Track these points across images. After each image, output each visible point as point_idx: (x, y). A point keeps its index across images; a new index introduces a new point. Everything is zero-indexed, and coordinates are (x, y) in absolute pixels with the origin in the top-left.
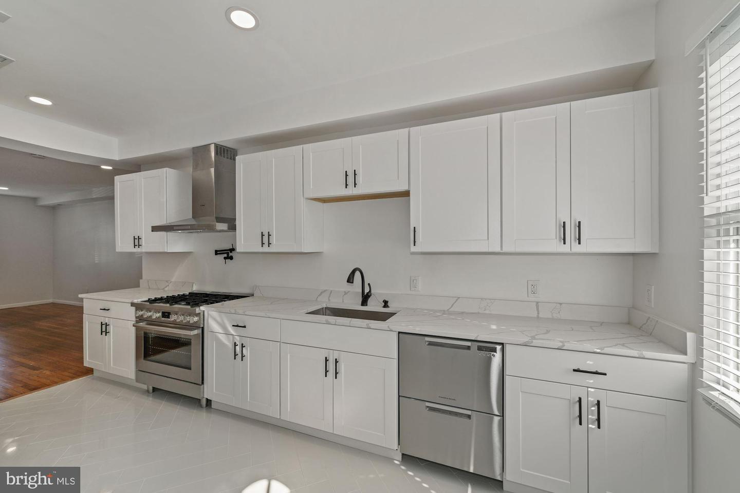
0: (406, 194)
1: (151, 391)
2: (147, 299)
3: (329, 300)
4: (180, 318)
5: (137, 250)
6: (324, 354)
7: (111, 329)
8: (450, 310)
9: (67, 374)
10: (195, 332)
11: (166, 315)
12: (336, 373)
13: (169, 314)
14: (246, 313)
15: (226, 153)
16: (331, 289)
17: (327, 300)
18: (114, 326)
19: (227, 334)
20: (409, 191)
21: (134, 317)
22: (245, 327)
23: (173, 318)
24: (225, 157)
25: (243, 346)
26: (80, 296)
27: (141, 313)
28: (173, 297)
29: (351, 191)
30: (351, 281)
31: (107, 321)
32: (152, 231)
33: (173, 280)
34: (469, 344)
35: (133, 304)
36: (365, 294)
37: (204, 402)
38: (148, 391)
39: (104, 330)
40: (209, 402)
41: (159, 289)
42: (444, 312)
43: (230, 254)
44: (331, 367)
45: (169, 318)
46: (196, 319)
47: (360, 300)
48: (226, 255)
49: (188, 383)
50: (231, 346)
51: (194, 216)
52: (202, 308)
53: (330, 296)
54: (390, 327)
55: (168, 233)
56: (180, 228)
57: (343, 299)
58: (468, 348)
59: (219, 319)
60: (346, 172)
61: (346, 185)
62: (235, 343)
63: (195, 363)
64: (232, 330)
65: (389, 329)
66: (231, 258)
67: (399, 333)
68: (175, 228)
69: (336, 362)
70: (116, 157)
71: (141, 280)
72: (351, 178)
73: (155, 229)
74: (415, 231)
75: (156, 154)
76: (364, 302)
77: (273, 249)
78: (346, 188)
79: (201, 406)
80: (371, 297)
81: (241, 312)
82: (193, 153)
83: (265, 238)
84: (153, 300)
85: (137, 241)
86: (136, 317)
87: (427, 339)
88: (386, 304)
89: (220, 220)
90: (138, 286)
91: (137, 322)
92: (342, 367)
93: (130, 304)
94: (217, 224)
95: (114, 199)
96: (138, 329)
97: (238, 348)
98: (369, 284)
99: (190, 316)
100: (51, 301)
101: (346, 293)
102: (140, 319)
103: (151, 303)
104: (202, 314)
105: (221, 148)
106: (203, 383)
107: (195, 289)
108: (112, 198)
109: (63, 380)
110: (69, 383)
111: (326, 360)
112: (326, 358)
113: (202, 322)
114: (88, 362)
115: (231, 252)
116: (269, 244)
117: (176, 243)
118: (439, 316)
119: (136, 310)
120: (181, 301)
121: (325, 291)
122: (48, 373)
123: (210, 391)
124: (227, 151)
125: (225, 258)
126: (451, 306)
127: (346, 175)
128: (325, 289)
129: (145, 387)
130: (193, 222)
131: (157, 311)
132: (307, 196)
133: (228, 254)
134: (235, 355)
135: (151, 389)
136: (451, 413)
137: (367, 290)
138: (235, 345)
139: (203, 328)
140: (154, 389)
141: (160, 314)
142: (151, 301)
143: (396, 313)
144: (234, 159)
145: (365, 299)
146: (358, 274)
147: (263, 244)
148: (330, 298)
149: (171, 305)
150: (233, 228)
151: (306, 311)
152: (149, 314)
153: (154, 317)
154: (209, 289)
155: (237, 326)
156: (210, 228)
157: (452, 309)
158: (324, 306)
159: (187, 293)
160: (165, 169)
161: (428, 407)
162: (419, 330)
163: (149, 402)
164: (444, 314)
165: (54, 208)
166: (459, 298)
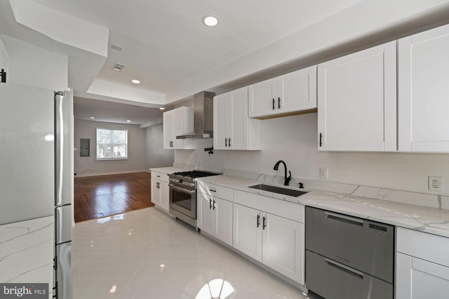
0: (315, 111)
1: (175, 219)
2: (174, 173)
3: (265, 180)
4: (187, 184)
5: (171, 148)
6: (257, 213)
7: (160, 186)
8: (351, 194)
9: (145, 204)
10: (193, 191)
11: (181, 181)
12: (264, 226)
13: (182, 181)
14: (216, 184)
15: (209, 96)
16: (266, 173)
17: (263, 180)
18: (161, 185)
19: (208, 194)
20: (317, 108)
21: (169, 181)
22: (215, 191)
23: (184, 183)
24: (209, 98)
25: (214, 202)
26: (150, 169)
27: (171, 179)
28: (185, 172)
29: (277, 111)
30: (276, 169)
31: (159, 182)
32: (177, 139)
33: (187, 164)
34: (362, 221)
35: (168, 175)
36: (287, 178)
37: (197, 229)
38: (174, 218)
39: (158, 186)
40: (199, 230)
41: (180, 168)
42: (346, 195)
43: (212, 151)
44: (261, 222)
45: (182, 183)
46: (193, 185)
47: (284, 181)
48: (209, 151)
49: (190, 218)
50: (209, 201)
51: (195, 131)
52: (196, 179)
53: (265, 178)
54: (299, 201)
55: (184, 140)
56: (188, 137)
57: (273, 180)
58: (361, 224)
59: (203, 186)
60: (273, 99)
61: (274, 108)
62: (211, 200)
63: (193, 208)
64: (209, 192)
65: (298, 203)
66: (212, 153)
67: (306, 206)
68: (186, 137)
69: (264, 219)
70: (164, 103)
71: (174, 163)
72: (276, 103)
73: (178, 138)
74: (321, 136)
75: (179, 100)
76: (287, 183)
77: (232, 148)
78: (273, 109)
79: (195, 231)
80: (291, 180)
81: (213, 183)
82: (195, 97)
83: (228, 142)
84: (177, 173)
85: (171, 144)
86: (170, 181)
87: (327, 213)
88: (301, 186)
89: (206, 132)
90: (172, 166)
91: (170, 183)
92: (268, 223)
93: (167, 175)
94: (204, 134)
95: (163, 124)
96: (170, 187)
97: (212, 203)
98: (290, 172)
99: (191, 183)
100: (144, 171)
101: (275, 177)
102: (171, 182)
103: (175, 175)
104: (196, 182)
105: (207, 93)
106: (196, 219)
107: (196, 169)
108: (162, 124)
109: (144, 207)
110: (146, 209)
111: (258, 217)
112: (258, 215)
113: (196, 186)
114: (153, 200)
115: (212, 150)
116: (230, 145)
117: (188, 145)
118: (341, 198)
119: (170, 178)
120: (188, 175)
121: (262, 174)
122: (140, 203)
123: (200, 224)
124: (210, 94)
125: (209, 153)
126: (353, 191)
127: (274, 101)
128: (262, 173)
129: (173, 216)
130: (194, 134)
131: (178, 179)
132: (250, 116)
133: (210, 150)
134: (211, 206)
135: (175, 217)
136: (345, 270)
137: (288, 176)
138: (211, 201)
139: (196, 190)
140: (177, 218)
141: (179, 180)
142: (175, 174)
143: (307, 192)
144: (212, 98)
145: (287, 181)
146: (281, 165)
147: (226, 145)
148: (265, 179)
149: (183, 176)
150: (212, 136)
151: (248, 186)
152: (174, 180)
153: (176, 182)
154: (202, 169)
155: (212, 190)
156: (201, 137)
157: (354, 193)
158: (261, 183)
159: (192, 171)
160: (182, 107)
161: (327, 261)
162: (321, 206)
163: (174, 224)
164: (345, 197)
165: (145, 129)
166: (360, 186)
